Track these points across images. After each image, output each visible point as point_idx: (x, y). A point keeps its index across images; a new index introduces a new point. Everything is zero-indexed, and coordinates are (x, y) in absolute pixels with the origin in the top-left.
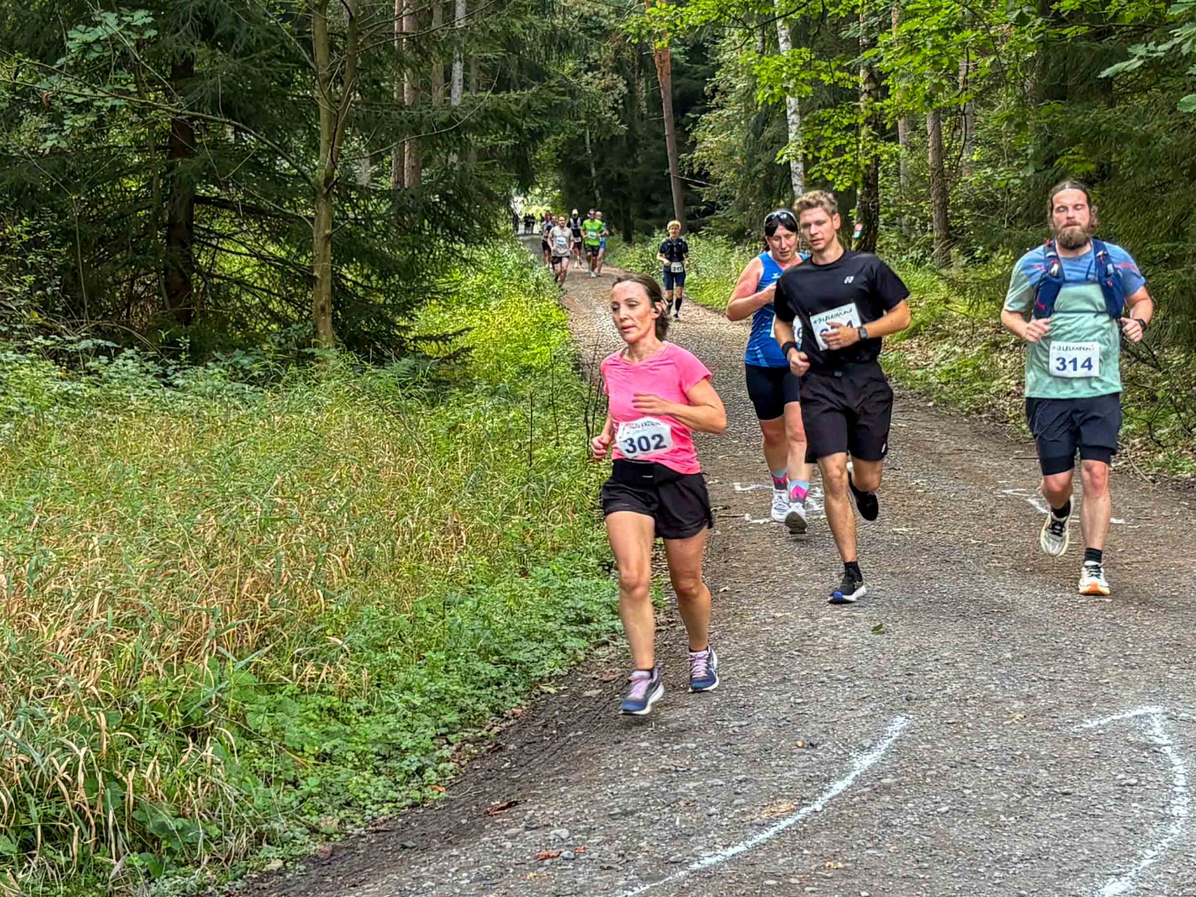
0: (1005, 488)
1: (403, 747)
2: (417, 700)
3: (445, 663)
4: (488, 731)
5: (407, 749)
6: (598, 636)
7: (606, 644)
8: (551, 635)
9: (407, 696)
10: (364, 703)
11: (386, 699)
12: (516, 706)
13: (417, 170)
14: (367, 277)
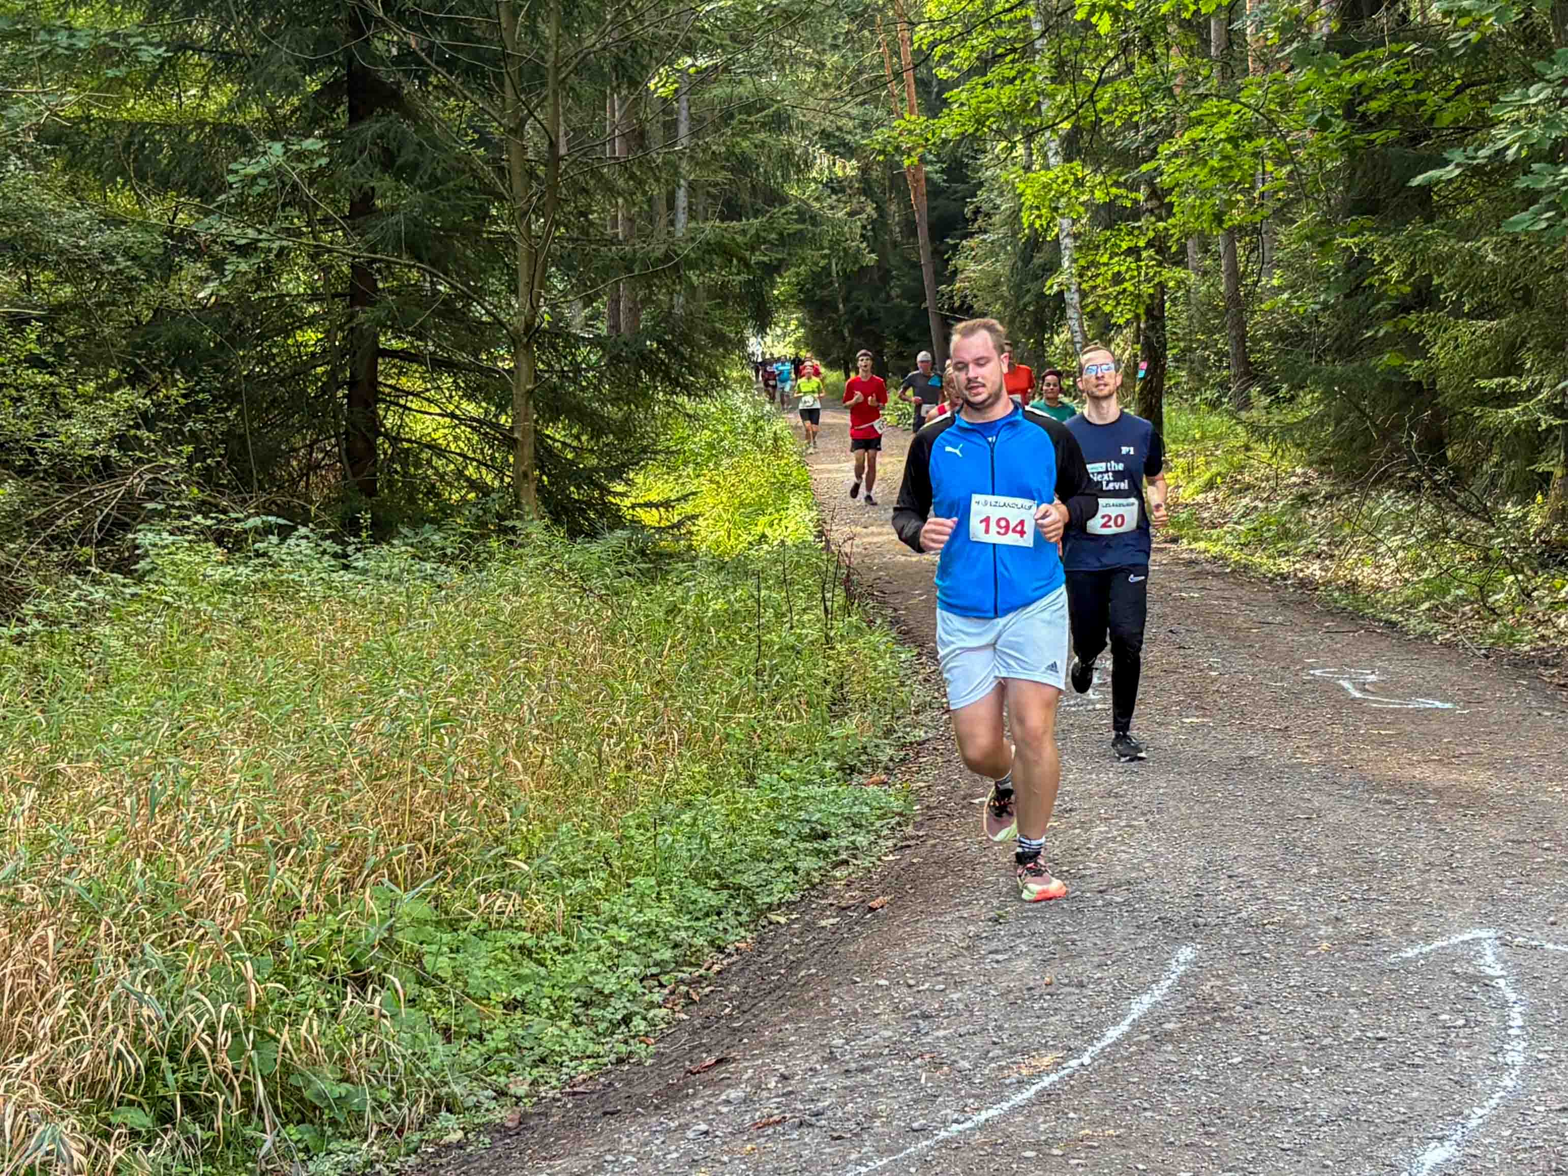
0: (1313, 668)
1: (607, 992)
2: (623, 936)
3: (656, 889)
4: (708, 970)
6: (836, 853)
7: (846, 863)
8: (781, 853)
10: (561, 940)
12: (739, 940)
13: (634, 312)
14: (577, 437)
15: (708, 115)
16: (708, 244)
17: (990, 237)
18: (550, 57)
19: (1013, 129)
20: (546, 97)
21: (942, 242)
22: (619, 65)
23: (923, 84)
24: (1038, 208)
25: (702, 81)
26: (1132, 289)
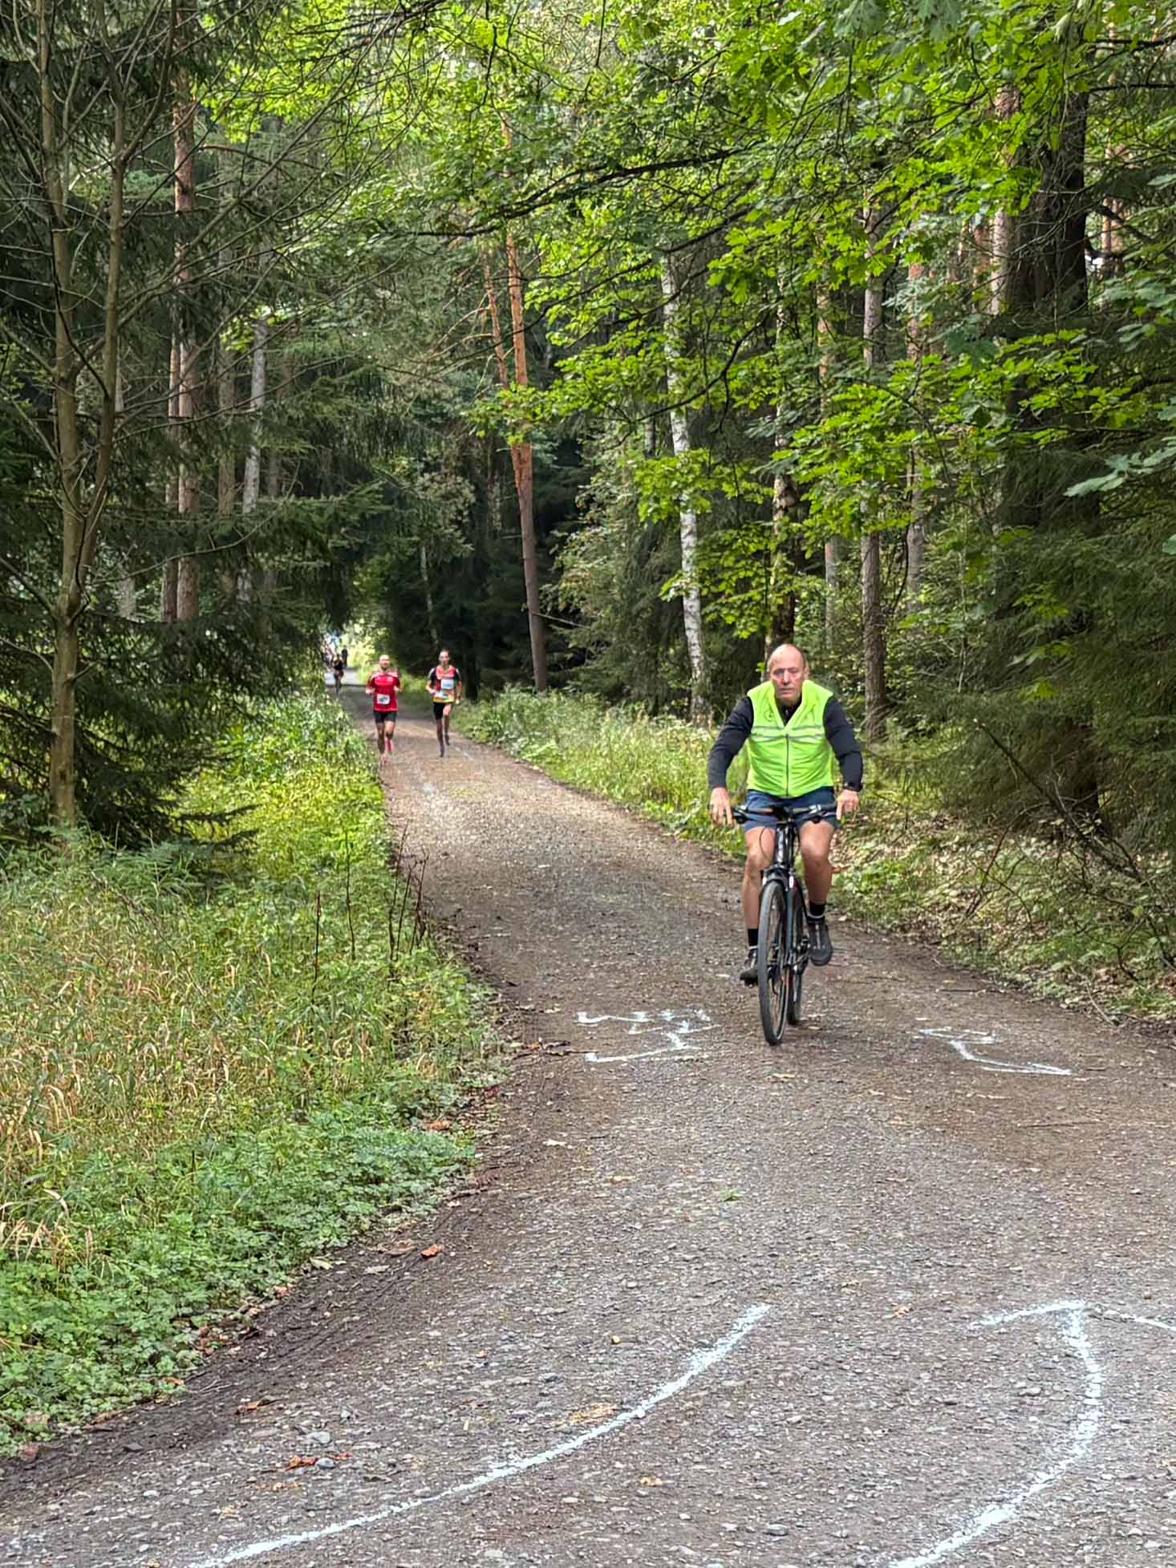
0: (923, 1027)
1: (134, 1330)
2: (154, 1272)
3: (192, 1227)
4: (244, 1313)
5: (139, 1332)
6: (389, 1199)
7: (398, 1209)
8: (329, 1196)
9: (142, 1266)
10: (87, 1273)
11: (115, 1269)
12: (278, 1283)
13: (193, 597)
14: (123, 736)
15: (286, 373)
16: (280, 522)
17: (603, 531)
18: (110, 298)
19: (636, 407)
20: (103, 343)
21: (548, 534)
22: (187, 310)
23: (536, 350)
24: (657, 500)
25: (282, 334)
26: (758, 597)
